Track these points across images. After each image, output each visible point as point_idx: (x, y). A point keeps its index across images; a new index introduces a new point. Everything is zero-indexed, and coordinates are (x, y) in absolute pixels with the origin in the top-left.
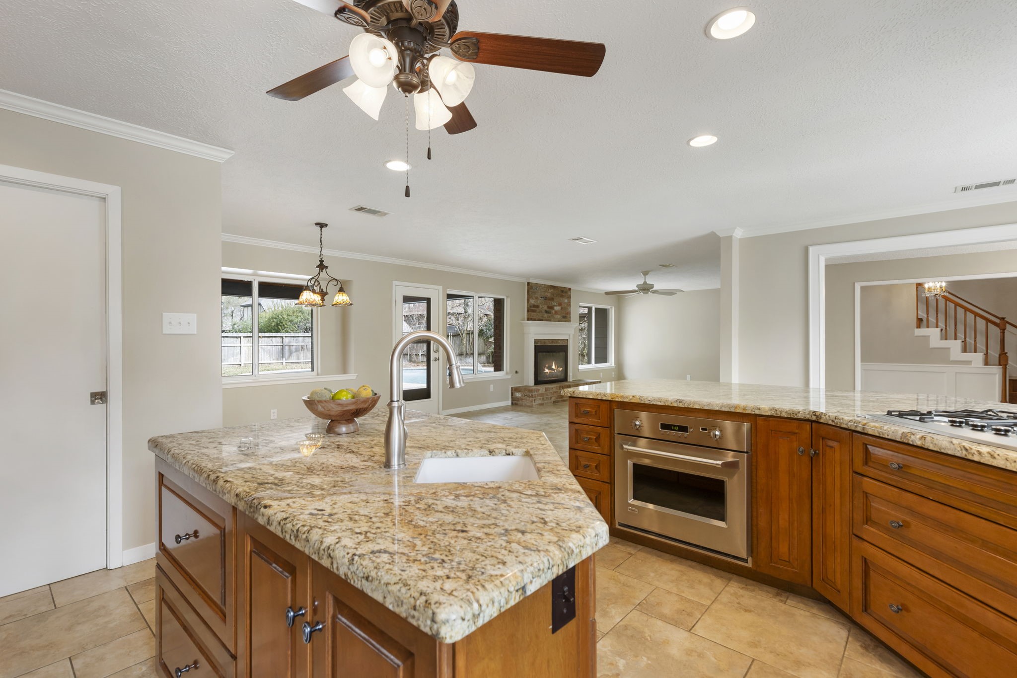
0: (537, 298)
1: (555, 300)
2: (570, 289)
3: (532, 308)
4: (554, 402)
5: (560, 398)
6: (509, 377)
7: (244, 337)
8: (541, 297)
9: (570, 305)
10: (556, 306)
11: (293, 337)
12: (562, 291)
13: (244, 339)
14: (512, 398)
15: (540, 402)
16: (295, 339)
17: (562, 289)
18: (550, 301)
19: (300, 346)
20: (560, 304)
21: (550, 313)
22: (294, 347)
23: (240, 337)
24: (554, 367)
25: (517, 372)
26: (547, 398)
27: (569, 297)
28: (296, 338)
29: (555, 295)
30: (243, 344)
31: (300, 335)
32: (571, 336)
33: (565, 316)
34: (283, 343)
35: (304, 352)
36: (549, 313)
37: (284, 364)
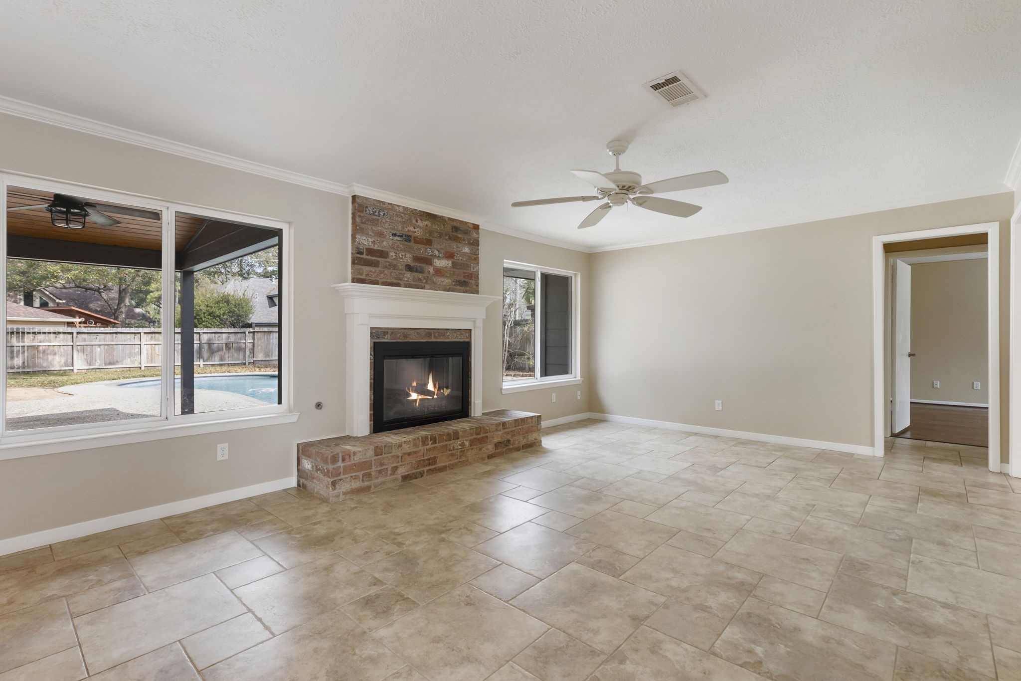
0: (381, 234)
1: (435, 246)
2: (476, 227)
3: (364, 256)
4: (405, 478)
5: (424, 466)
6: (294, 418)
7: (145, 333)
8: (394, 235)
9: (476, 259)
10: (439, 258)
11: (215, 333)
12: (456, 229)
13: (146, 335)
14: (298, 470)
15: (356, 484)
16: (217, 335)
17: (455, 224)
18: (419, 246)
19: (224, 345)
20: (450, 256)
21: (422, 272)
22: (216, 345)
23: (140, 333)
24: (430, 387)
25: (319, 406)
26: (380, 472)
27: (475, 243)
28: (219, 335)
29: (436, 235)
30: (143, 342)
31: (224, 330)
32: (479, 324)
33: (465, 282)
34: (200, 340)
35: (230, 351)
36: (417, 271)
37: (202, 366)
